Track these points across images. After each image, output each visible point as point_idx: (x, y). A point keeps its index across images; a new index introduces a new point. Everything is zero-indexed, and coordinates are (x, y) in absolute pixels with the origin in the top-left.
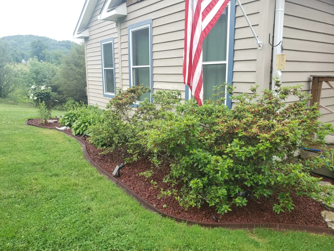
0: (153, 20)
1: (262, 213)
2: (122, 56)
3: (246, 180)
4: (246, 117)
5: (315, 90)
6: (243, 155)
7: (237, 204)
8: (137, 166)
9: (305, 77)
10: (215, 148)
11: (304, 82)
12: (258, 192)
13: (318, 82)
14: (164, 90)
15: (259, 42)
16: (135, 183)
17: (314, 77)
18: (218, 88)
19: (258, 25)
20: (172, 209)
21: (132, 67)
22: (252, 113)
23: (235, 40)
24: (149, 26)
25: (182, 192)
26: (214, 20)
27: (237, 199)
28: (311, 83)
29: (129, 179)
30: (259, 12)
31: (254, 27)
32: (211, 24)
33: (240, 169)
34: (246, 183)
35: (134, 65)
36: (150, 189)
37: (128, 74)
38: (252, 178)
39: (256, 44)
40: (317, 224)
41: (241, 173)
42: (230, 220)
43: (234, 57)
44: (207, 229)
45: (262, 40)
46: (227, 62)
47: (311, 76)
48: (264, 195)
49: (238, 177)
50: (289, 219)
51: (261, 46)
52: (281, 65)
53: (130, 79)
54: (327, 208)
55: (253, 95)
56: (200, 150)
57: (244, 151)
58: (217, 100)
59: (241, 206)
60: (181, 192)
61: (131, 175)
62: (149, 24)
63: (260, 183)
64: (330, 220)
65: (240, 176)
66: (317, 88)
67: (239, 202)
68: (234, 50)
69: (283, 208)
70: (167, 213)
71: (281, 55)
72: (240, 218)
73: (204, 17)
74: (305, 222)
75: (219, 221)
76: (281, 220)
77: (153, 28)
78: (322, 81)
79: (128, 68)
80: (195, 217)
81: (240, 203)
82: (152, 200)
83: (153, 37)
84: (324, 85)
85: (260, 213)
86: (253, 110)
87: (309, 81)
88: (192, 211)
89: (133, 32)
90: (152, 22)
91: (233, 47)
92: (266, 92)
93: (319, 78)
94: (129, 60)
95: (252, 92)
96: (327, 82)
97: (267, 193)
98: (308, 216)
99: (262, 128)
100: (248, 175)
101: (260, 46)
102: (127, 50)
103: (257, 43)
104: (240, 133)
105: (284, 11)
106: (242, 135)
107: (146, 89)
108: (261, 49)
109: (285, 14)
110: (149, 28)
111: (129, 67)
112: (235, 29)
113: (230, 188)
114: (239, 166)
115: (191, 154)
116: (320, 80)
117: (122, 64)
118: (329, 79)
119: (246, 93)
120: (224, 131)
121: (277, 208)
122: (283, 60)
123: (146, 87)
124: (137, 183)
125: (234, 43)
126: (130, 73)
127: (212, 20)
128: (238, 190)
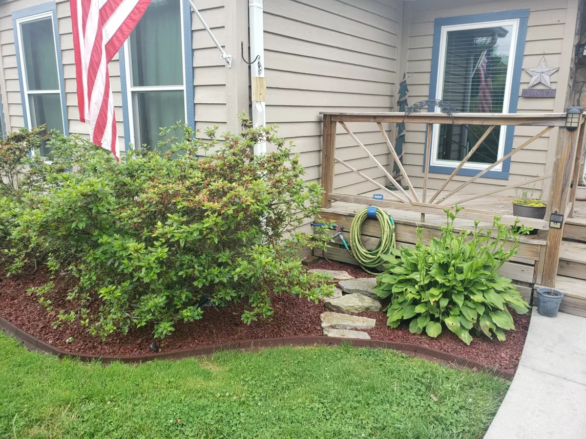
0: (57, 4)
1: (235, 328)
2: (6, 70)
3: (195, 279)
4: (191, 178)
5: (327, 135)
6: (182, 237)
7: (185, 319)
8: (34, 278)
9: (313, 115)
10: (145, 231)
11: (311, 123)
12: (218, 296)
13: (331, 123)
14: (76, 135)
15: (225, 56)
16: (23, 308)
17: (325, 116)
18: (168, 131)
19: (224, 27)
20: (82, 343)
21: (27, 92)
22: (203, 170)
23: (193, 50)
24: (51, 15)
25: (103, 312)
26: (136, 11)
27: (185, 311)
28: (322, 124)
29: (12, 302)
30: (223, 7)
31: (214, 30)
32: (131, 19)
33: (187, 261)
34: (195, 283)
35: (30, 88)
36: (50, 315)
37: (21, 106)
38: (204, 274)
39: (221, 58)
40: (309, 332)
41: (187, 268)
42: (180, 346)
43: (195, 79)
44: (135, 365)
45: (231, 54)
46: (183, 87)
47: (320, 113)
48: (227, 298)
49: (182, 275)
50: (273, 331)
51: (230, 62)
52: (259, 94)
53: (25, 116)
54: (331, 307)
55: (210, 142)
56: (117, 235)
57: (184, 232)
58: (166, 152)
59: (192, 320)
60: (100, 312)
61: (18, 296)
62: (52, 12)
63: (217, 280)
64: (329, 324)
65: (187, 273)
66: (330, 132)
67: (189, 314)
68: (194, 68)
69: (258, 315)
70: (71, 351)
71: (258, 79)
72: (196, 341)
73: (116, 5)
74: (294, 333)
75: (160, 350)
76: (260, 335)
77: (59, 19)
78: (336, 122)
79: (19, 95)
80: (121, 350)
81: (191, 316)
82: (47, 334)
83: (60, 38)
84: (339, 128)
85: (232, 328)
86: (206, 166)
87: (319, 122)
88: (118, 341)
89: (22, 25)
90: (57, 8)
91: (191, 63)
92: (228, 137)
93: (331, 116)
94: (20, 79)
95: (209, 138)
96: (341, 122)
97: (230, 294)
98: (300, 323)
99: (215, 195)
100: (198, 270)
101: (228, 62)
102: (14, 59)
103: (222, 56)
104: (179, 204)
105: (262, 7)
106: (181, 206)
107: (51, 134)
108: (230, 66)
109: (264, 12)
110: (51, 19)
111: (22, 92)
112: (192, 31)
113: (175, 294)
114: (186, 258)
115: (102, 244)
116: (333, 119)
117: (7, 86)
118: (344, 118)
119: (199, 139)
120: (153, 201)
121: (247, 317)
122: (261, 86)
123: (51, 130)
124: (26, 308)
125: (193, 55)
126: (23, 104)
127: (133, 12)
128: (185, 295)
